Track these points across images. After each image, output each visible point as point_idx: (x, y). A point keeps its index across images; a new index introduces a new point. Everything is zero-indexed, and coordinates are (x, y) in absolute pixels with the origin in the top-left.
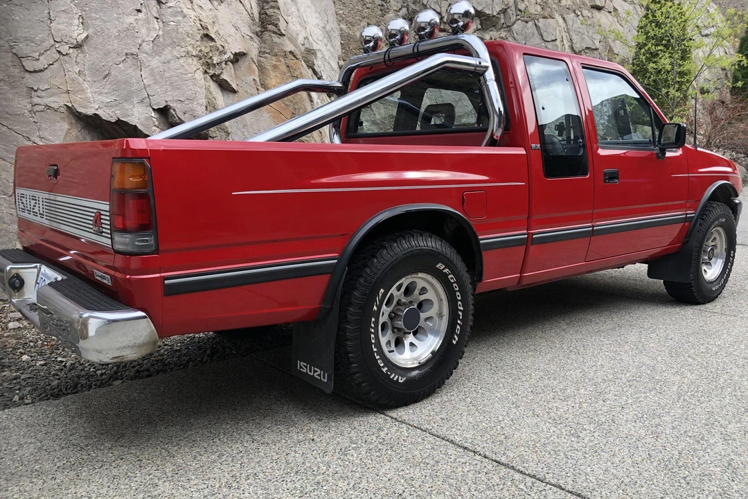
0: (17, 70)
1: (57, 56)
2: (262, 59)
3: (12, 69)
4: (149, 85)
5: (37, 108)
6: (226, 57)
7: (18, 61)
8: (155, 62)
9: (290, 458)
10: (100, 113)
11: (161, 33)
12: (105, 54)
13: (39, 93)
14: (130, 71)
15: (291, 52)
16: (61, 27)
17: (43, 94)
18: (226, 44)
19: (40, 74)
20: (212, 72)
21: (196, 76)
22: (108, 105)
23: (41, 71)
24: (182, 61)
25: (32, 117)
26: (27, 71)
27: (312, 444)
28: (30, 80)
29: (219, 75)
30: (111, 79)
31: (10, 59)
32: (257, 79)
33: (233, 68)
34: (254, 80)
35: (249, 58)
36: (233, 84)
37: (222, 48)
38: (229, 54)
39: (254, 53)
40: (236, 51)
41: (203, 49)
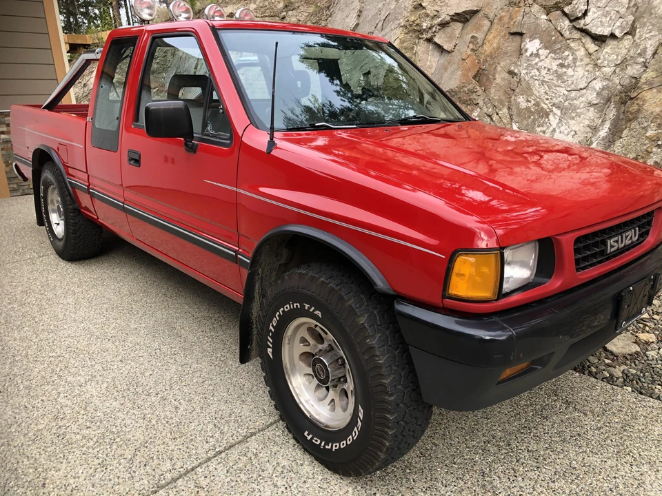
2: (499, 12)
6: (439, 21)
18: (444, 8)
20: (425, 36)
29: (432, 38)
32: (480, 36)
33: (461, 28)
34: (473, 37)
35: (480, 15)
36: (448, 44)
37: (436, 13)
38: (443, 17)
39: (495, 7)
40: (458, 12)
41: (413, 18)
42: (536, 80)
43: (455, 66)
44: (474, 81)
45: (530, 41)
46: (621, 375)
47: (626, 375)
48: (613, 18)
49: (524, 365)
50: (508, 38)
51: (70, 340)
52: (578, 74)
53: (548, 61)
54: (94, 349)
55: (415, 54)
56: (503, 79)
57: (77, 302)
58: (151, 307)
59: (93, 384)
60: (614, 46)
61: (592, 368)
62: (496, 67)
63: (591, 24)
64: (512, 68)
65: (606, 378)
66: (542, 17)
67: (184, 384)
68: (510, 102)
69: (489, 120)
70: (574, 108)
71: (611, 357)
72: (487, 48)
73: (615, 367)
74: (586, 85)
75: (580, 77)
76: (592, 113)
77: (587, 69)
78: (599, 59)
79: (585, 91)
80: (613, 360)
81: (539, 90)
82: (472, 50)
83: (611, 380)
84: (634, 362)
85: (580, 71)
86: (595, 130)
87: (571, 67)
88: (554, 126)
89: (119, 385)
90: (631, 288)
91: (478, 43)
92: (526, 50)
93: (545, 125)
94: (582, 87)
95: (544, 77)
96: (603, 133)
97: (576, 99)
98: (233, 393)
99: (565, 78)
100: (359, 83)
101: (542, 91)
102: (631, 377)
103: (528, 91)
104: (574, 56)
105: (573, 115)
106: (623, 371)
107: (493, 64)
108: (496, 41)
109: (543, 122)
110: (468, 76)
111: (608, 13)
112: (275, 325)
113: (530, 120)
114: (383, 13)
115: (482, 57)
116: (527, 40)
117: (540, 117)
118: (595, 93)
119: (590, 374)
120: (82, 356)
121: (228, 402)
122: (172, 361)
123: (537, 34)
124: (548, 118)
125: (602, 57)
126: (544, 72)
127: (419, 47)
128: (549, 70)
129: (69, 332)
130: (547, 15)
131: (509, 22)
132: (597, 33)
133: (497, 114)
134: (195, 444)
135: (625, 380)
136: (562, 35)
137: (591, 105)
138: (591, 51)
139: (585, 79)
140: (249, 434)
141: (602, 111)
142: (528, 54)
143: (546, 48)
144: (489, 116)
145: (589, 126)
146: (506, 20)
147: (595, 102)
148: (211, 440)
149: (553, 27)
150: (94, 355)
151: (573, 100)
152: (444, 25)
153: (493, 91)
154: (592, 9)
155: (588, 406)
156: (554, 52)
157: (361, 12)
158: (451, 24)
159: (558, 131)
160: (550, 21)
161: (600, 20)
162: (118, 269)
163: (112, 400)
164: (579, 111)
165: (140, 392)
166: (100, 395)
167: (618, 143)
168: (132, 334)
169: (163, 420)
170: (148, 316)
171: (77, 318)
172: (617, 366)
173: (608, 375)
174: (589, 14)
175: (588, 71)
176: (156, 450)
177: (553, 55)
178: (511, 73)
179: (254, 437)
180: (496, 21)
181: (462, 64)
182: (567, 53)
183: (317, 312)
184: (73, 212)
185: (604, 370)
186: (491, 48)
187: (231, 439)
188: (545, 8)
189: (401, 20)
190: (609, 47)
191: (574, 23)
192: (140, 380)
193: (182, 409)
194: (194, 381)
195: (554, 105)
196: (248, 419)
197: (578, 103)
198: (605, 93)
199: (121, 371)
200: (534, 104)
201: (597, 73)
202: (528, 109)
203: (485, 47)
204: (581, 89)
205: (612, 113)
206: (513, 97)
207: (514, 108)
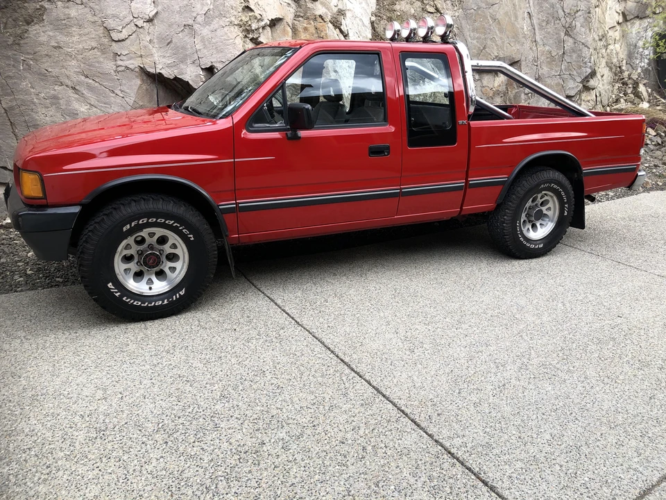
0: (107, 40)
1: (134, 28)
2: (296, 22)
3: (103, 39)
4: (200, 50)
5: (120, 69)
6: (262, 24)
7: (107, 33)
8: (205, 31)
9: (214, 340)
10: (163, 72)
11: (212, 7)
12: (169, 26)
13: (122, 57)
14: (186, 38)
15: (320, 16)
16: (138, 6)
17: (124, 58)
18: (264, 13)
19: (122, 43)
20: (251, 36)
21: (236, 41)
22: (169, 66)
23: (123, 40)
24: (226, 29)
25: (116, 75)
26: (113, 40)
27: (233, 333)
28: (115, 47)
29: (257, 38)
30: (172, 45)
31: (102, 32)
35: (284, 22)
37: (260, 17)
38: (264, 21)
39: (289, 17)
40: (273, 18)
158: (266, 27)
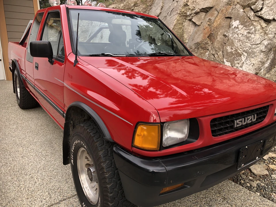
6: (194, 11)
20: (188, 18)
29: (191, 19)
32: (212, 18)
33: (205, 15)
34: (209, 19)
35: (213, 9)
36: (198, 22)
37: (194, 8)
38: (196, 10)
39: (220, 5)
40: (203, 7)
41: (183, 10)
42: (236, 39)
43: (200, 32)
44: (208, 39)
45: (234, 21)
46: (256, 186)
47: (259, 186)
48: (274, 12)
49: (180, 185)
50: (224, 20)
51: (5, 145)
52: (257, 37)
53: (242, 31)
54: (13, 150)
55: (183, 26)
56: (220, 38)
57: (17, 128)
58: (47, 132)
59: (5, 167)
60: (274, 25)
61: (242, 181)
62: (218, 33)
63: (264, 14)
64: (225, 33)
65: (248, 187)
66: (241, 10)
67: (44, 170)
68: (223, 49)
69: (213, 57)
70: (254, 53)
71: (253, 176)
72: (215, 24)
73: (254, 181)
74: (260, 42)
75: (257, 38)
76: (262, 56)
77: (261, 35)
78: (267, 30)
79: (259, 45)
80: (253, 177)
81: (237, 44)
82: (208, 25)
83: (250, 188)
84: (264, 180)
85: (258, 36)
86: (263, 63)
87: (254, 34)
88: (244, 61)
89: (15, 169)
90: (247, 147)
91: (211, 22)
92: (232, 25)
93: (239, 60)
94: (258, 43)
95: (240, 38)
96: (267, 65)
97: (255, 49)
98: (64, 178)
99: (250, 39)
100: (159, 38)
101: (239, 44)
102: (261, 188)
103: (232, 44)
104: (255, 29)
105: (253, 56)
106: (258, 184)
107: (217, 32)
108: (219, 21)
109: (238, 59)
110: (205, 36)
111: (272, 9)
112: (73, 149)
113: (232, 58)
114: (171, 8)
115: (213, 28)
116: (233, 21)
117: (237, 56)
118: (264, 46)
119: (240, 184)
120: (6, 153)
121: (60, 182)
122: (44, 159)
123: (238, 18)
124: (241, 57)
125: (268, 30)
126: (240, 36)
127: (185, 23)
128: (243, 35)
129: (7, 141)
130: (243, 9)
131: (226, 13)
132: (266, 18)
133: (217, 54)
134: (36, 202)
135: (257, 189)
136: (250, 19)
137: (262, 51)
138: (263, 26)
139: (260, 39)
140: (63, 200)
141: (267, 55)
142: (233, 27)
143: (242, 25)
144: (213, 55)
145: (260, 62)
146: (224, 11)
147: (264, 50)
148: (44, 201)
149: (246, 15)
150: (12, 153)
151: (253, 49)
152: (197, 13)
153: (215, 43)
154: (265, 7)
155: (234, 202)
156: (246, 26)
157: (162, 7)
158: (200, 13)
159: (245, 63)
160: (245, 12)
161: (268, 12)
162: (41, 114)
163: (9, 176)
164: (256, 54)
165: (23, 173)
166: (5, 173)
167: (273, 70)
168: (33, 144)
169: (27, 188)
170: (44, 136)
171: (13, 135)
172: (255, 181)
173: (249, 186)
174: (263, 9)
175: (261, 36)
176: (17, 203)
177: (245, 28)
178: (225, 36)
179: (64, 201)
180: (220, 12)
181: (203, 31)
182: (252, 27)
183: (85, 146)
184: (23, 88)
185: (248, 182)
186: (217, 24)
187: (53, 201)
188: (243, 6)
189: (178, 11)
190: (273, 25)
191: (256, 14)
192: (26, 167)
193: (37, 184)
194: (50, 170)
195: (244, 51)
196: (66, 191)
197: (256, 51)
198: (269, 46)
199: (20, 162)
200: (234, 50)
201: (266, 37)
202: (231, 52)
203: (214, 24)
204: (258, 44)
205: (271, 56)
206: (225, 47)
207: (225, 52)
